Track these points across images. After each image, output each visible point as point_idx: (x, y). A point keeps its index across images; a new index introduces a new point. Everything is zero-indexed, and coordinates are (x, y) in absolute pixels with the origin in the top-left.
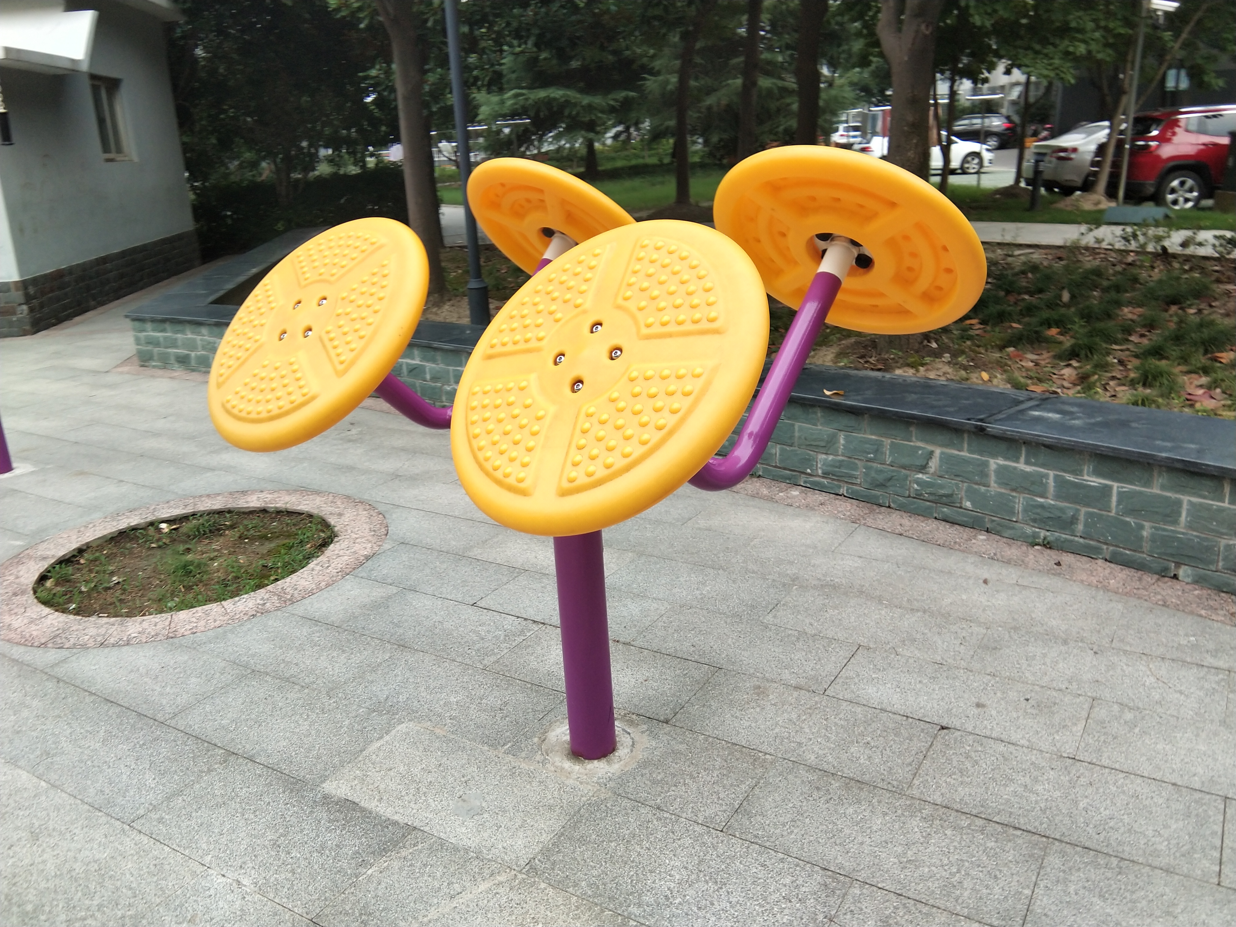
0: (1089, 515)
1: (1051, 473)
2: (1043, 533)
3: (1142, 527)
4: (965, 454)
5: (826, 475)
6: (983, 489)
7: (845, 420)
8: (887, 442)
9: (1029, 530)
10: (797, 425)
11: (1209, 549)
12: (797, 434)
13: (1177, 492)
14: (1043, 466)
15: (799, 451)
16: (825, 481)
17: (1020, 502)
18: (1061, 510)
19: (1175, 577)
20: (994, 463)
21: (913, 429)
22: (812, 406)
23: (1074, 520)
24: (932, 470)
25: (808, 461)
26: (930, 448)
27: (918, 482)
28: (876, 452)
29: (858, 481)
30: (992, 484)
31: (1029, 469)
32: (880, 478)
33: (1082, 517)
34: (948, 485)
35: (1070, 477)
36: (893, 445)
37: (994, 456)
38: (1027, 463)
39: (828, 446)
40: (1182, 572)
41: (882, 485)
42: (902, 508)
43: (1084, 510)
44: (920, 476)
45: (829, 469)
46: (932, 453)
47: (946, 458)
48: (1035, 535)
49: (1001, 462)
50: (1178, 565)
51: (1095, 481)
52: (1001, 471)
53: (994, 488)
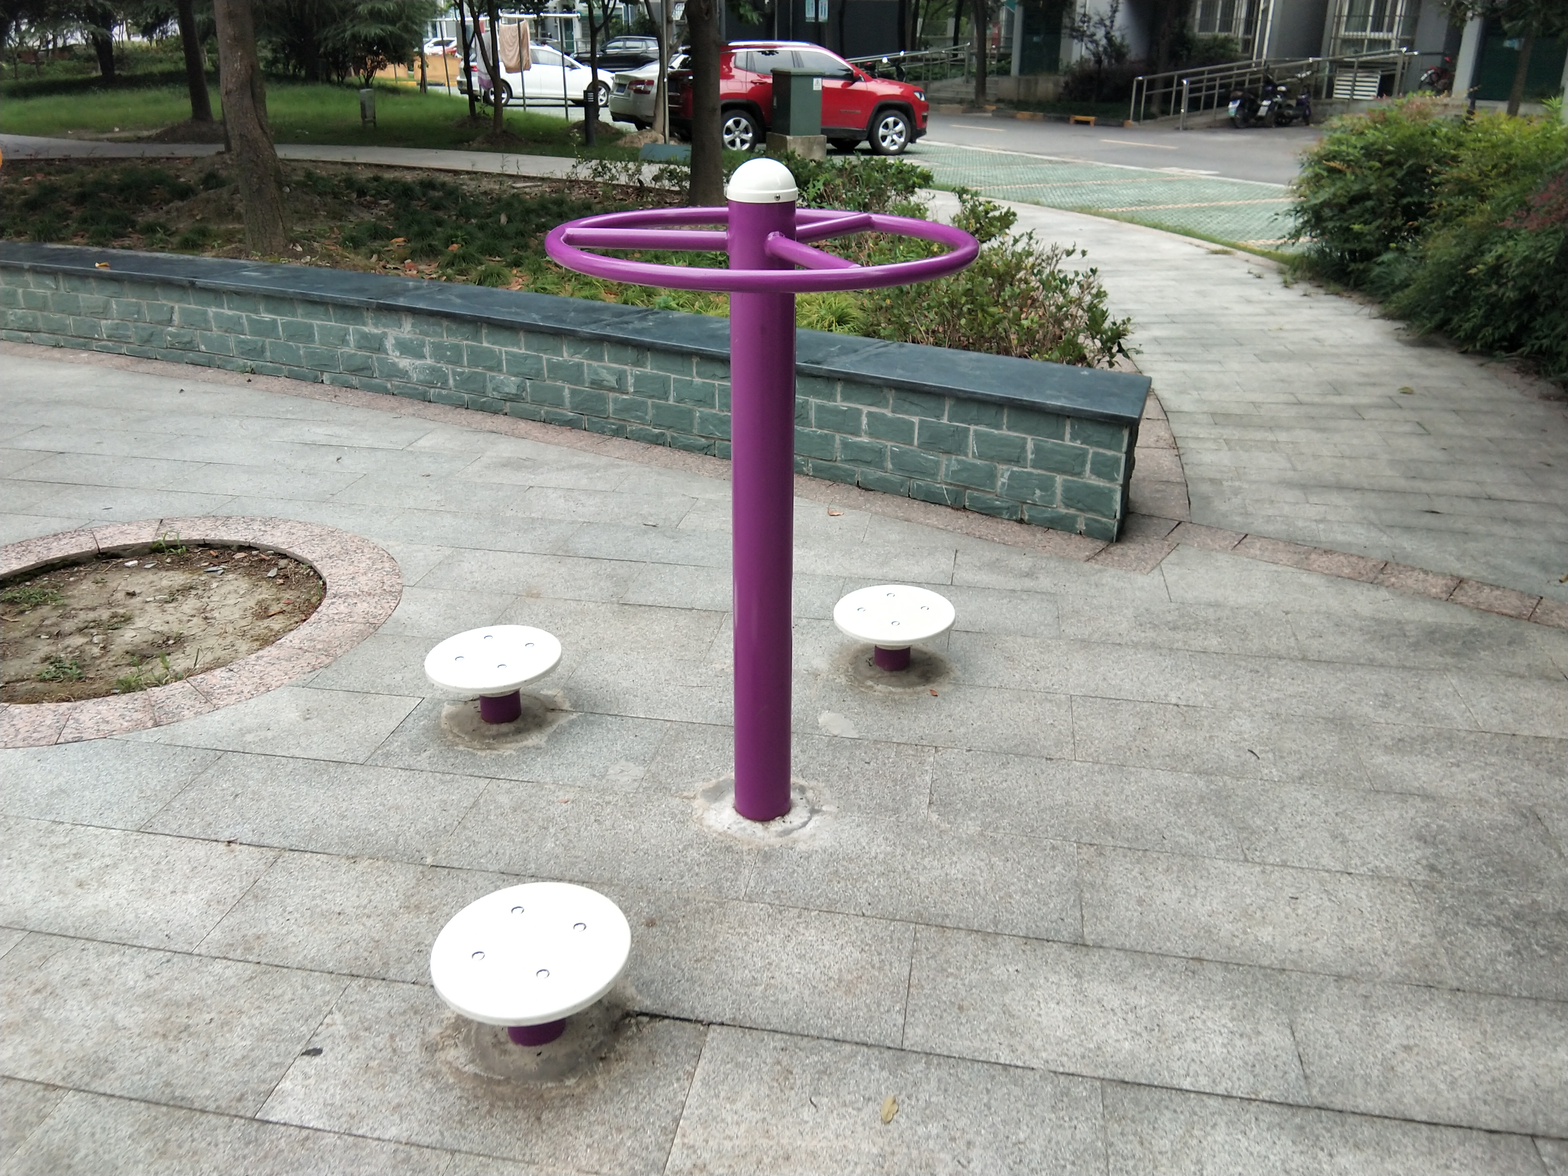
0: (271, 343)
1: (244, 314)
2: (249, 363)
3: (298, 348)
4: (193, 306)
5: (110, 337)
6: (209, 333)
7: (112, 288)
8: (144, 303)
9: (241, 362)
10: (80, 295)
11: (333, 357)
12: (82, 304)
13: (310, 318)
14: (237, 309)
15: (87, 319)
16: (110, 344)
17: (232, 340)
18: (255, 342)
19: (322, 382)
20: (212, 311)
21: (157, 289)
22: (87, 277)
23: (263, 350)
24: (176, 323)
25: (94, 327)
26: (171, 304)
27: (171, 334)
28: (138, 312)
29: (131, 340)
30: (214, 329)
31: (230, 313)
32: (145, 334)
33: (267, 346)
34: (187, 334)
35: (254, 316)
36: (148, 304)
37: (209, 306)
38: (229, 308)
39: (104, 312)
40: (326, 377)
41: (148, 341)
42: (165, 359)
43: (268, 340)
44: (170, 329)
45: (110, 332)
46: (172, 308)
47: (183, 311)
48: (245, 366)
49: (214, 310)
50: (322, 372)
51: (267, 317)
52: (217, 316)
53: (216, 332)
